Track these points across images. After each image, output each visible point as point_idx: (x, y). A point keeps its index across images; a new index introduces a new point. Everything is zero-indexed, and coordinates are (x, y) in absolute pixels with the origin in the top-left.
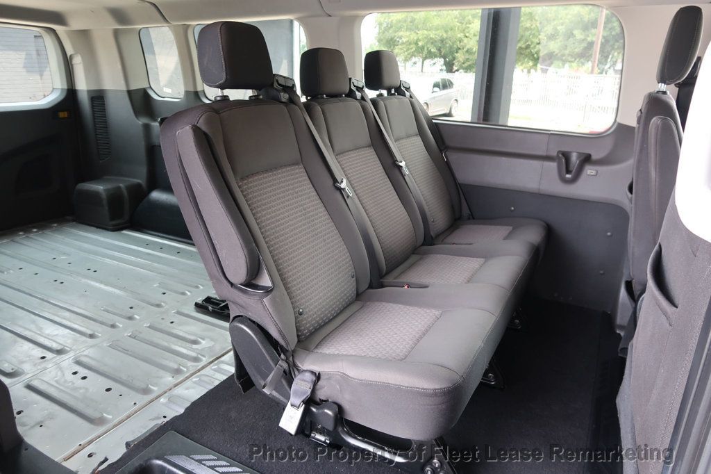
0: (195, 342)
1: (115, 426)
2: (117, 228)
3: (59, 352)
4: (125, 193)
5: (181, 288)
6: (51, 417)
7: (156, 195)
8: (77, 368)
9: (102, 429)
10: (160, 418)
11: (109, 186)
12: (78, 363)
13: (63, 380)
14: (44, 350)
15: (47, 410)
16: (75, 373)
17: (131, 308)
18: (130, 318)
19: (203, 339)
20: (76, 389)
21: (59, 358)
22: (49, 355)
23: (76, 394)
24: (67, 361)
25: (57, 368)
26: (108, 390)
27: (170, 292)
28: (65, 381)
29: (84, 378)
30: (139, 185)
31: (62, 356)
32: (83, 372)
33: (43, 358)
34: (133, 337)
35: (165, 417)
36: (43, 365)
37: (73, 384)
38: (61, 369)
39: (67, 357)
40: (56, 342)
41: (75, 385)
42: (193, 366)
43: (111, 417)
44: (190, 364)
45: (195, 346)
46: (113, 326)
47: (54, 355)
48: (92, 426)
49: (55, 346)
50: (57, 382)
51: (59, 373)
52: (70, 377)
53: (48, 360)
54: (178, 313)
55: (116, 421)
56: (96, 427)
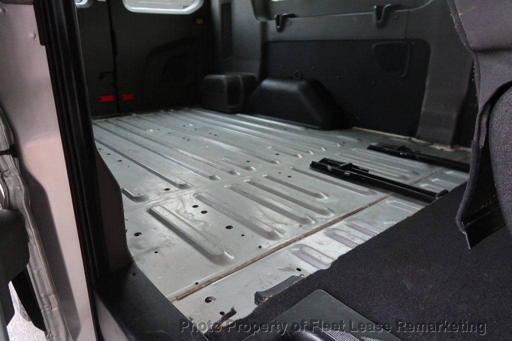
0: (318, 196)
1: (238, 269)
2: (232, 112)
3: (182, 187)
4: (241, 82)
5: (294, 152)
6: (168, 244)
7: (267, 83)
8: (197, 202)
9: (222, 270)
10: (293, 270)
11: (230, 76)
12: (199, 198)
13: (183, 211)
14: (169, 184)
15: (165, 237)
16: (195, 206)
17: (248, 161)
18: (248, 168)
19: (327, 195)
20: (195, 221)
21: (182, 193)
22: (173, 188)
23: (195, 226)
24: (188, 195)
25: (178, 200)
26: (229, 227)
27: (282, 154)
28: (186, 212)
29: (204, 212)
30: (253, 77)
31: (184, 190)
32: (202, 206)
33: (167, 189)
34: (252, 183)
35: (299, 270)
36: (167, 195)
37: (193, 216)
38: (182, 201)
39: (188, 192)
40: (180, 179)
41: (194, 217)
42: (320, 218)
43: (232, 257)
44: (317, 216)
45: (318, 199)
46: (232, 172)
47: (177, 189)
48: (211, 264)
49: (179, 181)
50: (177, 211)
51: (180, 204)
52: (190, 209)
53: (171, 192)
54: (294, 169)
55: (239, 263)
56: (216, 265)
